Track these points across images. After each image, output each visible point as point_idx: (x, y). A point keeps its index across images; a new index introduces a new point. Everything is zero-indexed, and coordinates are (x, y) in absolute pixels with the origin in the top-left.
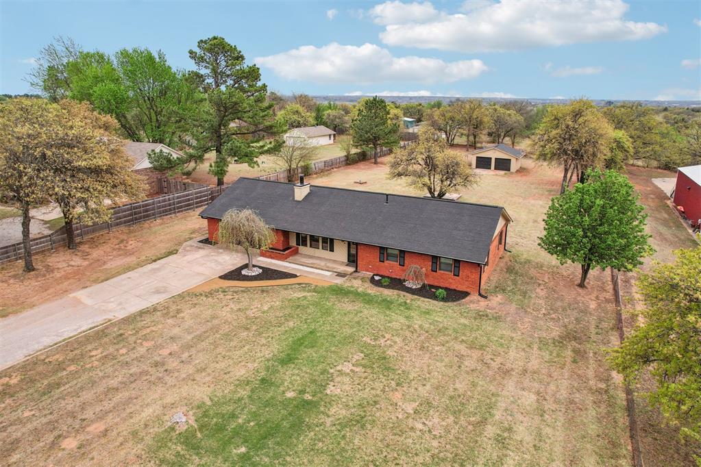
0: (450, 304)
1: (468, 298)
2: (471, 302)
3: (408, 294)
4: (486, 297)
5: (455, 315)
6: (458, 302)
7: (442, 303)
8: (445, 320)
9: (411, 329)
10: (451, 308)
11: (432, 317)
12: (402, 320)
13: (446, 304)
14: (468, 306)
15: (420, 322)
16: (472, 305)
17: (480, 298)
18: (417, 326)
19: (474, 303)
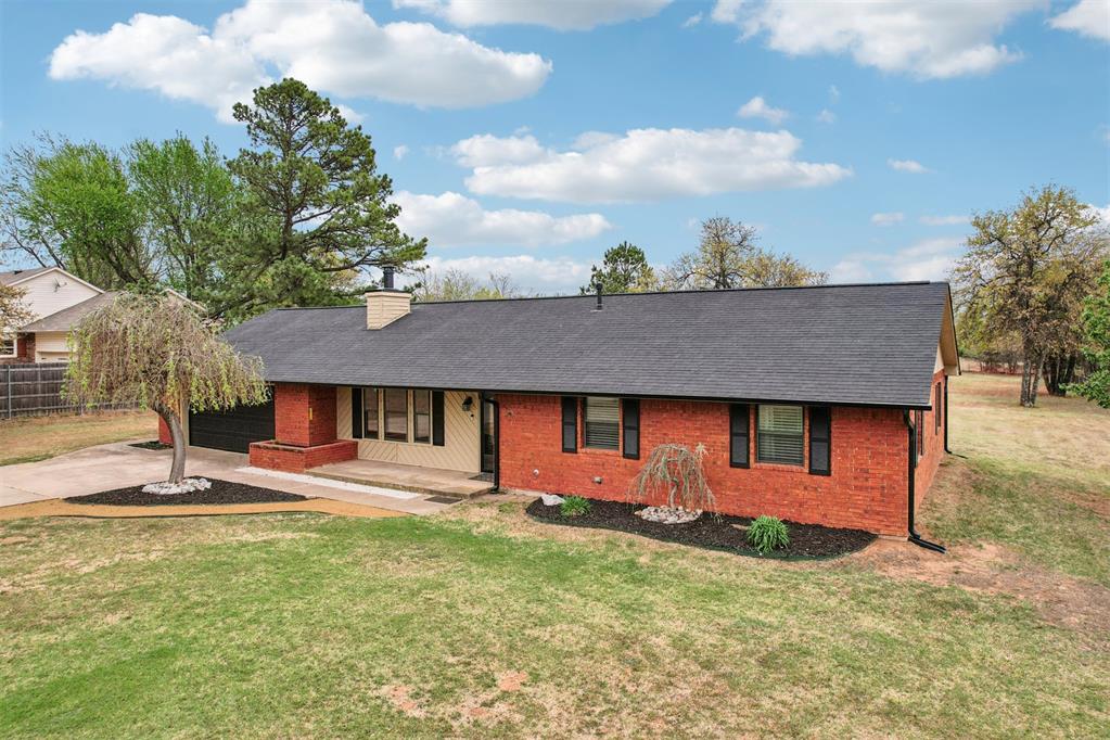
0: (805, 566)
1: (871, 550)
2: (887, 559)
3: (646, 540)
4: (940, 549)
5: (833, 602)
6: (837, 561)
7: (773, 563)
8: (792, 621)
9: (635, 652)
10: (814, 578)
11: (734, 609)
12: (601, 615)
13: (792, 566)
14: (879, 573)
15: (678, 627)
16: (892, 571)
17: (917, 550)
18: (662, 641)
19: (900, 563)
